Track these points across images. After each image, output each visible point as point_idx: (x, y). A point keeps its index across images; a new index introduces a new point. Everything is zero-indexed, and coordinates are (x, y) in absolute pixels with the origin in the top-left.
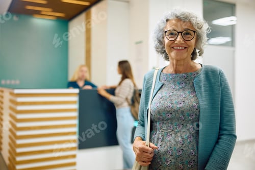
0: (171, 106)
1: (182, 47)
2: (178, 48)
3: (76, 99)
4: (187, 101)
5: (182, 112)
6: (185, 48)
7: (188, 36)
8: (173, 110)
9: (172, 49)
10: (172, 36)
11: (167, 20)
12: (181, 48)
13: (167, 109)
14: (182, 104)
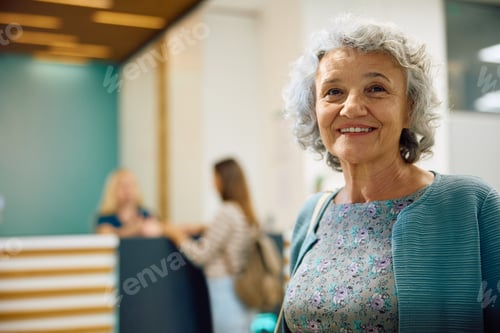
0: (319, 299)
1: (361, 126)
2: (352, 130)
3: (110, 261)
4: (357, 288)
5: (344, 317)
6: (373, 129)
7: (379, 94)
8: (322, 310)
9: (338, 133)
10: (336, 97)
11: (321, 56)
12: (358, 130)
13: (310, 308)
14: (344, 296)
